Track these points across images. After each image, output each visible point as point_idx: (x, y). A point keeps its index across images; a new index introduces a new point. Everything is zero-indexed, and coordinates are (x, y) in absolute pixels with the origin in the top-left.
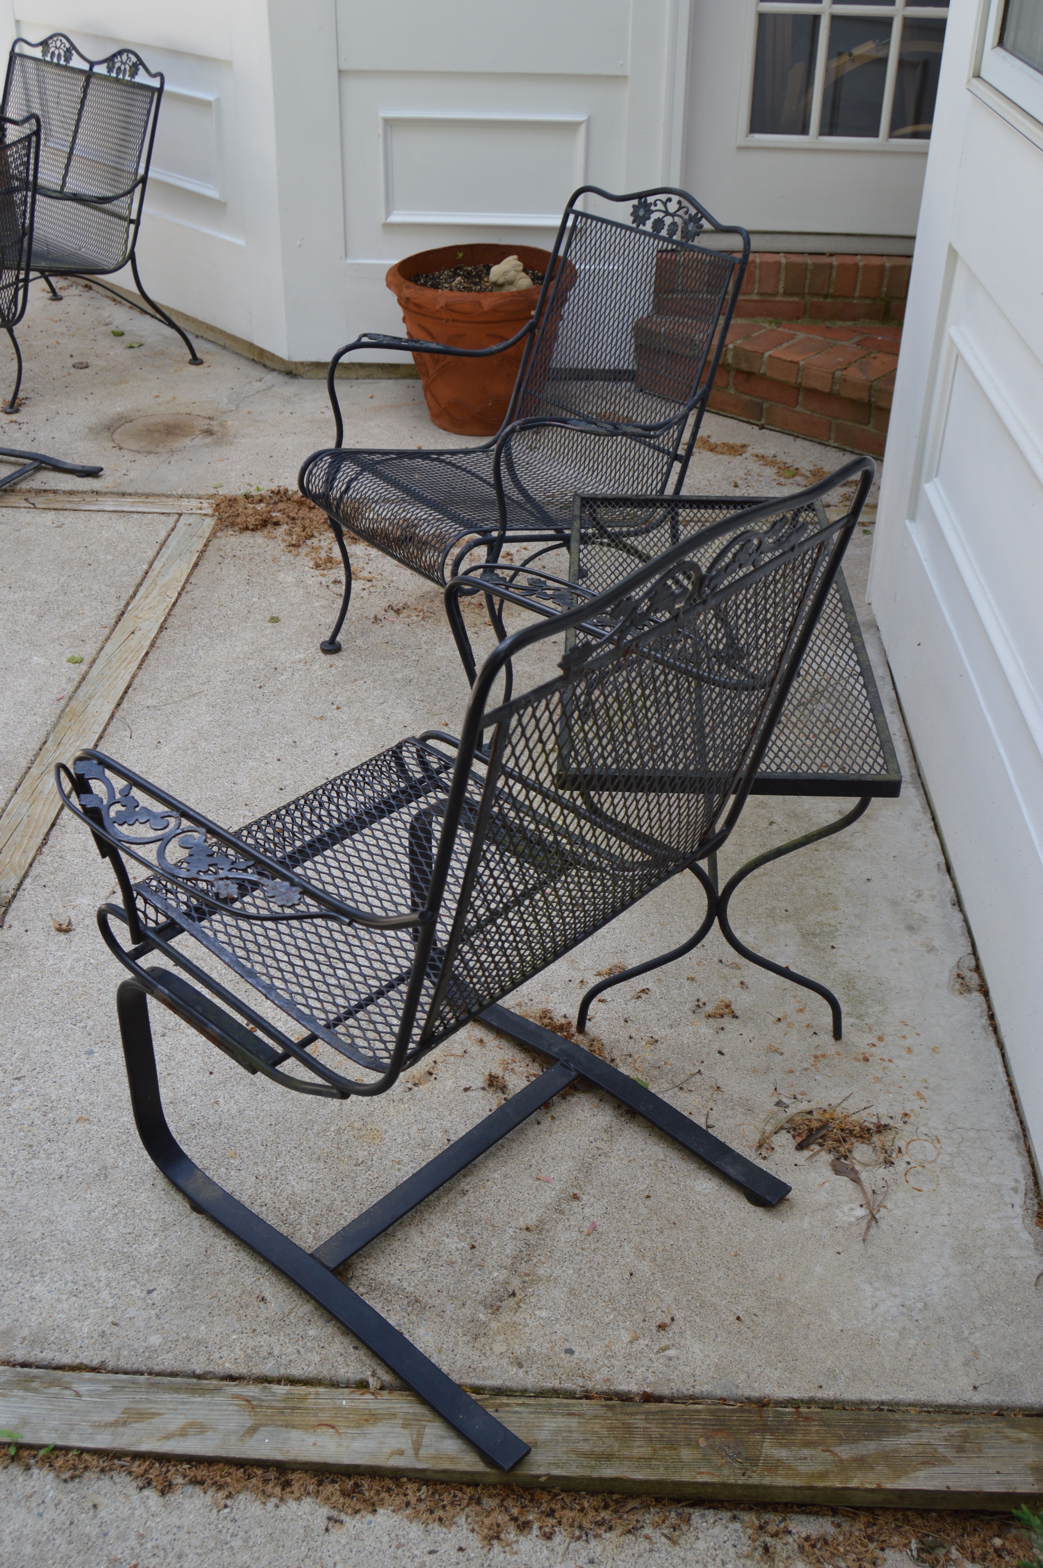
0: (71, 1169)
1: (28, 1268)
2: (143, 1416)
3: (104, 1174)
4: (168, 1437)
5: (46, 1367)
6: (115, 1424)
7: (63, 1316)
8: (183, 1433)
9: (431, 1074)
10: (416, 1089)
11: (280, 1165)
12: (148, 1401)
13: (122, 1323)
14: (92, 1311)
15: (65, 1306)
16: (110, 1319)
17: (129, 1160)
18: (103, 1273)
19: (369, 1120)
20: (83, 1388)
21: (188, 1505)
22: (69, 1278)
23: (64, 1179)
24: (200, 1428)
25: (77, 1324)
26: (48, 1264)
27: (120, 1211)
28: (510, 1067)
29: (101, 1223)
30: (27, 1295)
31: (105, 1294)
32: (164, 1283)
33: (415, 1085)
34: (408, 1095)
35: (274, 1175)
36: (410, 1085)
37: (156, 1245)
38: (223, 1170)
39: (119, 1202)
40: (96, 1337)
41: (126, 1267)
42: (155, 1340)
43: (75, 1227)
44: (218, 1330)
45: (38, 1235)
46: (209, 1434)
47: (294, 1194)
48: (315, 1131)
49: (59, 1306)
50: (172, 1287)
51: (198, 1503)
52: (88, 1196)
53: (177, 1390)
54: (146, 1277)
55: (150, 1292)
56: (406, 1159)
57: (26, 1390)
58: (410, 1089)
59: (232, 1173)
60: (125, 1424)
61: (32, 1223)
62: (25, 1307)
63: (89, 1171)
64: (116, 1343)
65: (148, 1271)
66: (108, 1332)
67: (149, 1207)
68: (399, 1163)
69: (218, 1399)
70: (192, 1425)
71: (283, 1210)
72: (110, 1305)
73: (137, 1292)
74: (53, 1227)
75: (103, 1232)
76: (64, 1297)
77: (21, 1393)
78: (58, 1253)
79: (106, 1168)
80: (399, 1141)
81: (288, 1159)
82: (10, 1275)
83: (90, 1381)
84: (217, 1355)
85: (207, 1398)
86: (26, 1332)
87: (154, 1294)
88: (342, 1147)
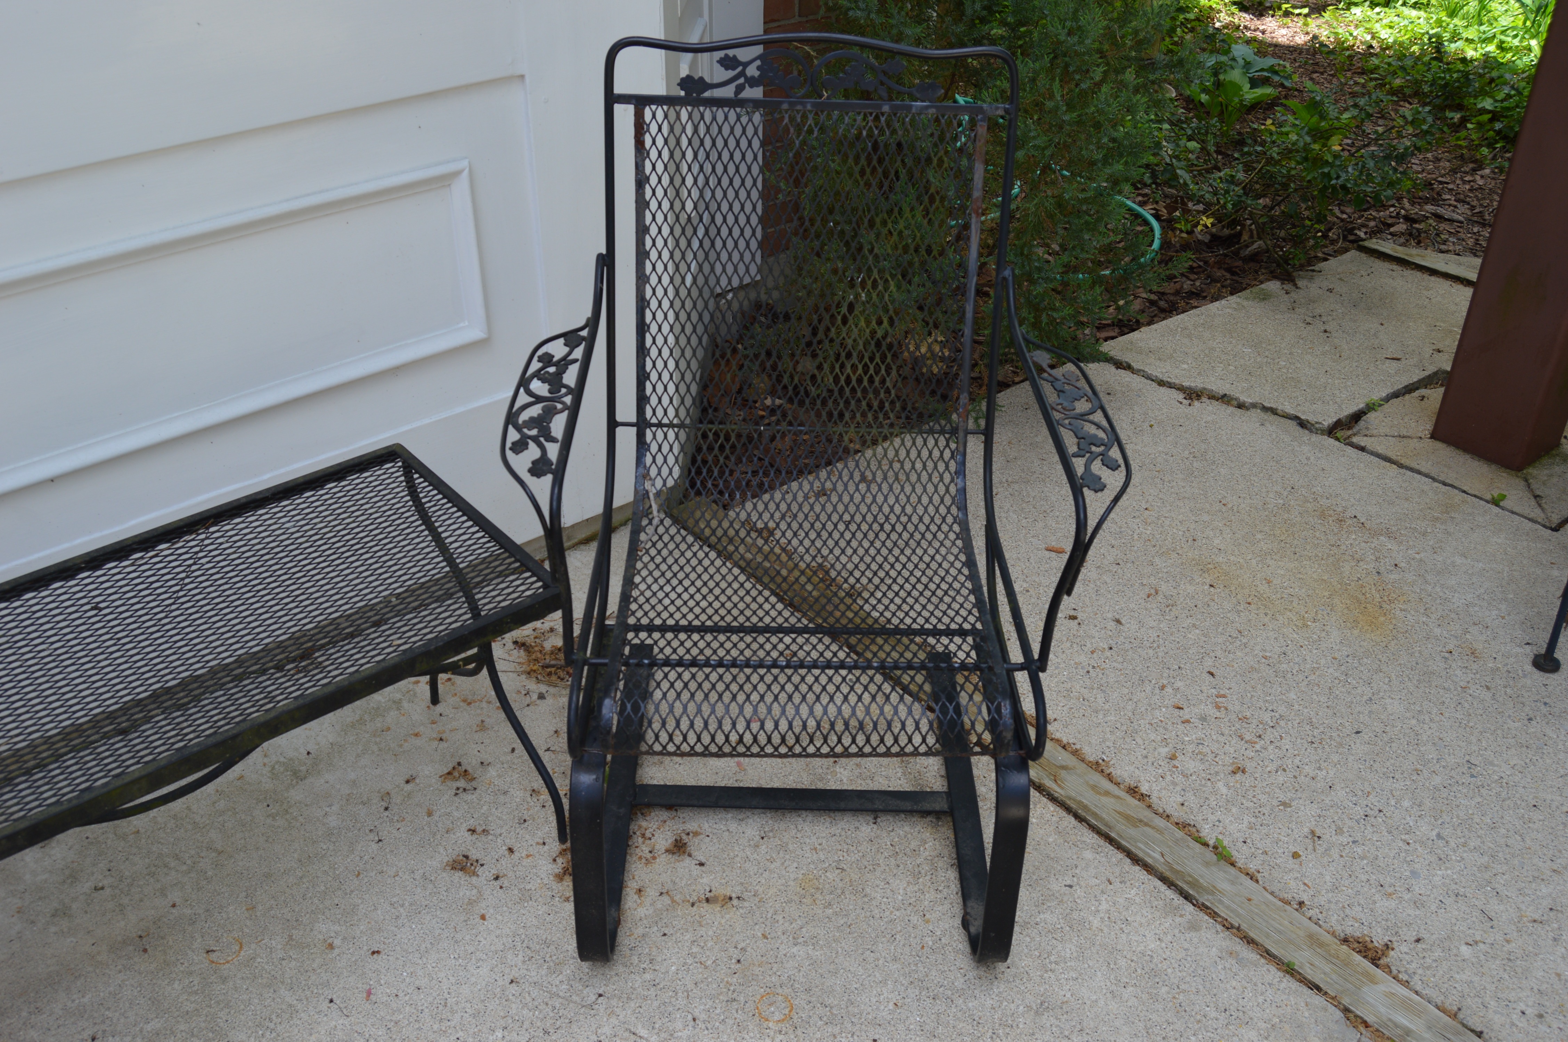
0: (1067, 1033)
1: (1152, 966)
2: (1127, 818)
3: (1043, 1007)
4: (1118, 797)
5: (1176, 886)
6: (1146, 824)
7: (1144, 912)
8: (1107, 793)
9: (707, 900)
10: (734, 895)
11: (898, 913)
12: (1118, 822)
13: (1104, 879)
14: (1121, 901)
15: (1138, 918)
16: (1111, 887)
17: (1012, 1006)
18: (1096, 923)
19: (796, 898)
20: (1157, 856)
21: (1125, 775)
22: (1124, 936)
23: (1079, 1027)
24: (1094, 788)
25: (1138, 900)
26: (1135, 958)
27: (1051, 963)
28: (649, 856)
29: (1073, 964)
30: (1163, 945)
31: (1104, 906)
32: (1056, 886)
33: (731, 898)
34: (745, 895)
35: (910, 909)
36: (735, 902)
37: (1042, 916)
38: (943, 940)
39: (1046, 971)
40: (1128, 883)
41: (1075, 915)
42: (1088, 855)
43: (1095, 975)
44: (1042, 832)
45: (1130, 989)
46: (1091, 783)
47: (909, 883)
48: (845, 920)
49: (1143, 921)
50: (1052, 879)
51: (1119, 772)
52: (1068, 995)
53: (1095, 815)
54: (1065, 899)
55: (1071, 886)
56: (807, 848)
57: (1197, 881)
58: (738, 898)
59: (938, 933)
60: (1141, 821)
61: (1129, 1004)
62: (1169, 937)
63: (1053, 1020)
64: (1117, 870)
65: (1062, 901)
66: (1118, 880)
67: (1026, 951)
68: (815, 849)
69: (1073, 794)
70: (1100, 793)
71: (928, 878)
72: (1105, 896)
73: (1079, 892)
74: (1114, 988)
75: (1075, 954)
76: (1135, 924)
77: (1201, 881)
78: (1122, 963)
79: (1037, 1012)
80: (795, 865)
81: (888, 913)
82: (1169, 971)
83: (1150, 856)
84: (1054, 819)
85: (1079, 798)
86: (1178, 920)
87: (1068, 883)
88: (839, 891)
